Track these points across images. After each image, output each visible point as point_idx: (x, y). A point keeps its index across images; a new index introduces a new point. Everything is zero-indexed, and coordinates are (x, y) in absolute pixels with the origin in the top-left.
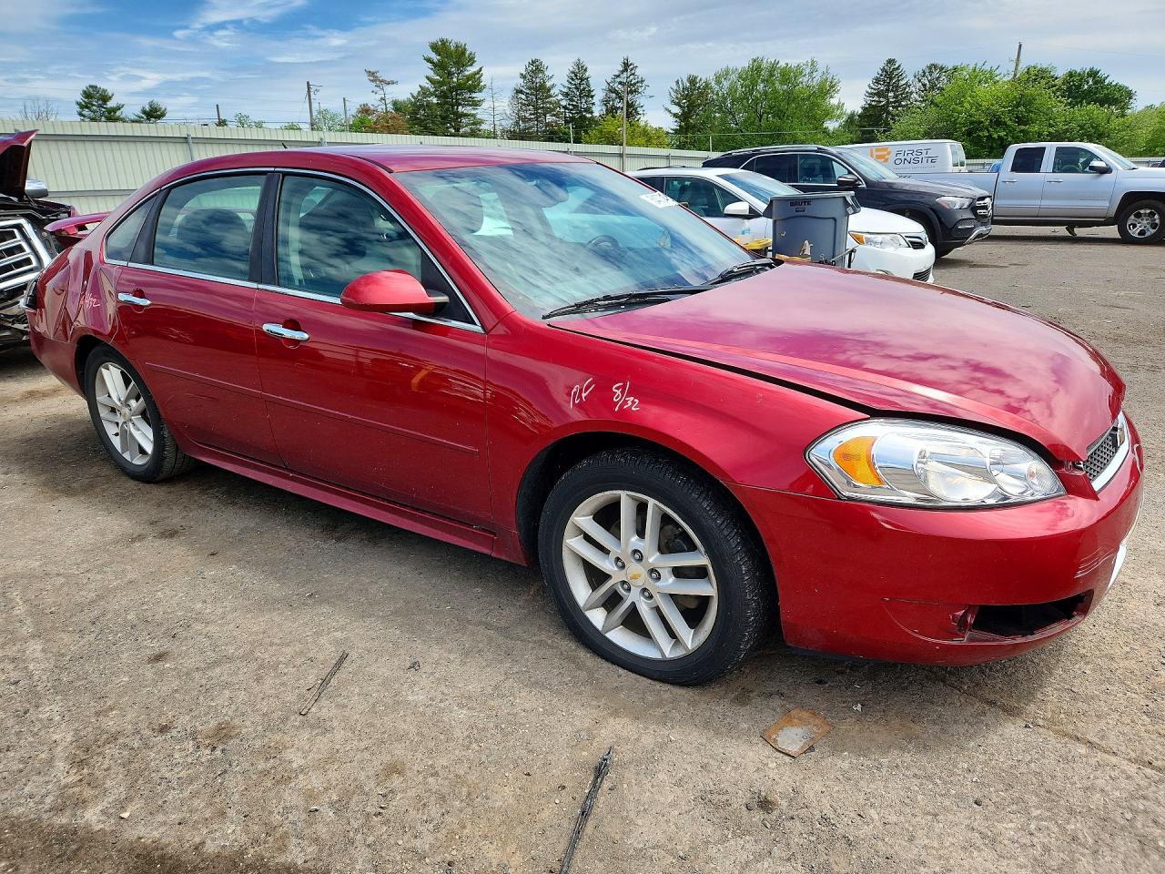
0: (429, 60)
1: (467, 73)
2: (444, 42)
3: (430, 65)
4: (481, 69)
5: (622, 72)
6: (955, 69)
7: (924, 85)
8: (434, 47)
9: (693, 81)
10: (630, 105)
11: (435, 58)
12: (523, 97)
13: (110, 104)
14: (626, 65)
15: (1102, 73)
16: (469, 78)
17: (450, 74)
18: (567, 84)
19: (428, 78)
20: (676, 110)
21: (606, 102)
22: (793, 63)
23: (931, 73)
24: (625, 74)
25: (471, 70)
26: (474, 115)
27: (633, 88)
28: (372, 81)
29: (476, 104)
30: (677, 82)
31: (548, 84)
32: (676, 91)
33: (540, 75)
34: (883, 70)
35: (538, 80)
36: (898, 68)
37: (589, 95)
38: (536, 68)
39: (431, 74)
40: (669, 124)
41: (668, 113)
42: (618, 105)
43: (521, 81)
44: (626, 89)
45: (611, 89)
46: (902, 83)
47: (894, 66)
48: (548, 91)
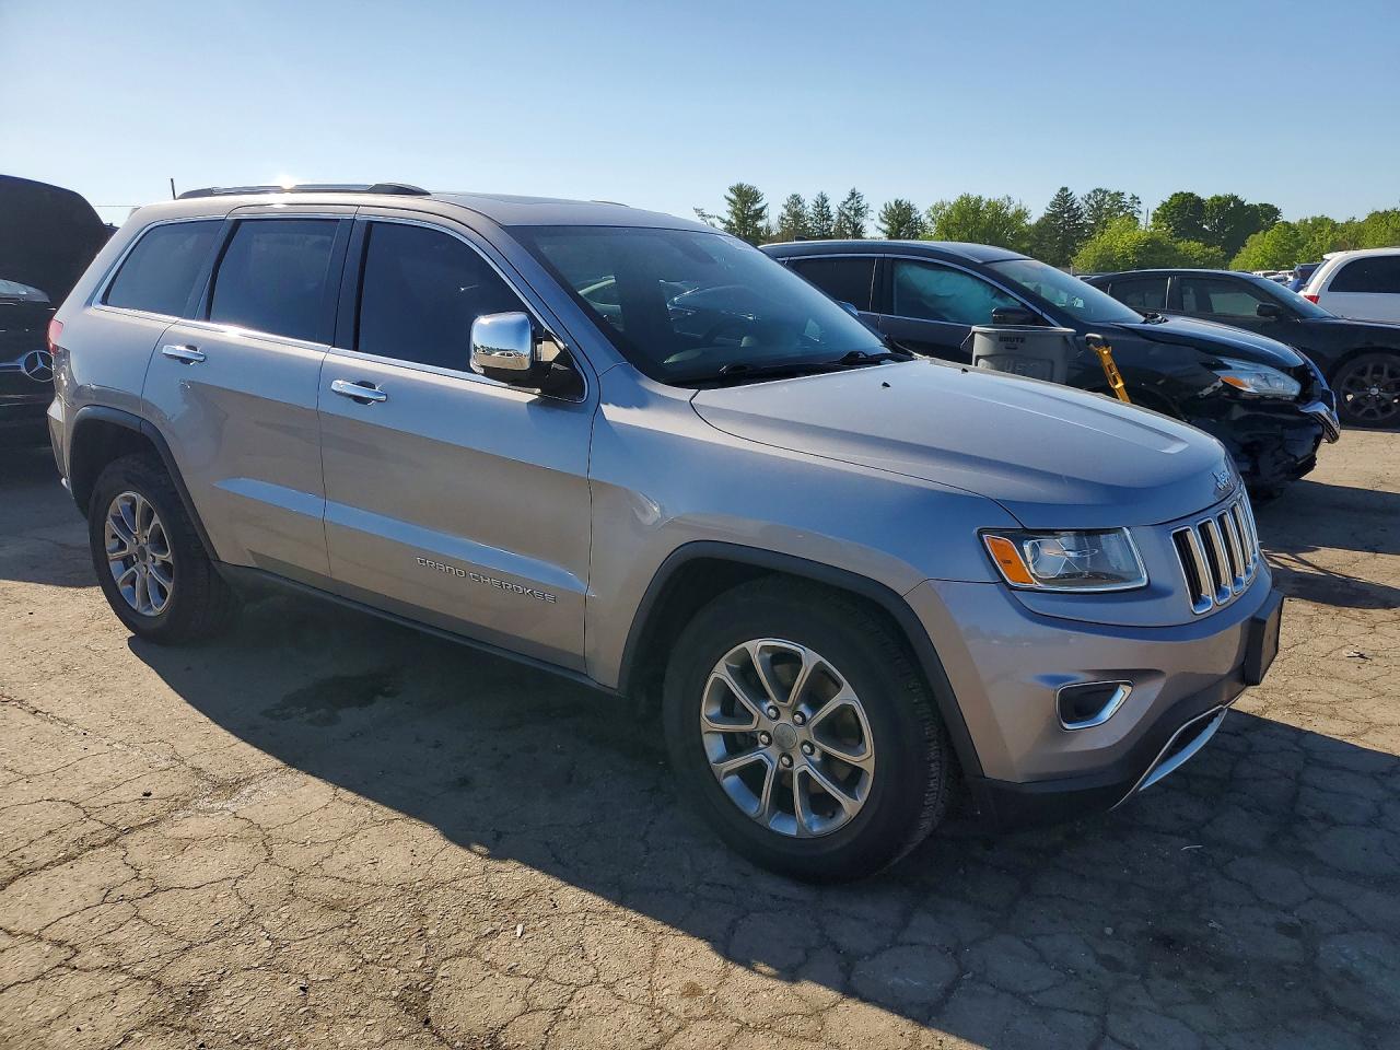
0: (729, 199)
1: (753, 208)
2: (740, 186)
3: (729, 202)
4: (765, 206)
5: (849, 200)
6: (1118, 194)
7: (1092, 206)
8: (735, 191)
9: (899, 204)
10: (856, 225)
11: (733, 197)
12: (785, 222)
14: (853, 194)
18: (812, 211)
19: (730, 212)
20: (885, 227)
21: (839, 222)
23: (1096, 196)
24: (852, 202)
25: (758, 206)
27: (858, 212)
28: (699, 215)
30: (886, 206)
31: (803, 212)
32: (885, 213)
33: (800, 206)
34: (1058, 195)
35: (797, 209)
36: (1070, 194)
37: (829, 218)
38: (796, 200)
39: (730, 208)
41: (880, 230)
42: (848, 225)
43: (785, 211)
44: (852, 213)
45: (841, 214)
46: (1074, 206)
47: (1066, 194)
48: (803, 217)
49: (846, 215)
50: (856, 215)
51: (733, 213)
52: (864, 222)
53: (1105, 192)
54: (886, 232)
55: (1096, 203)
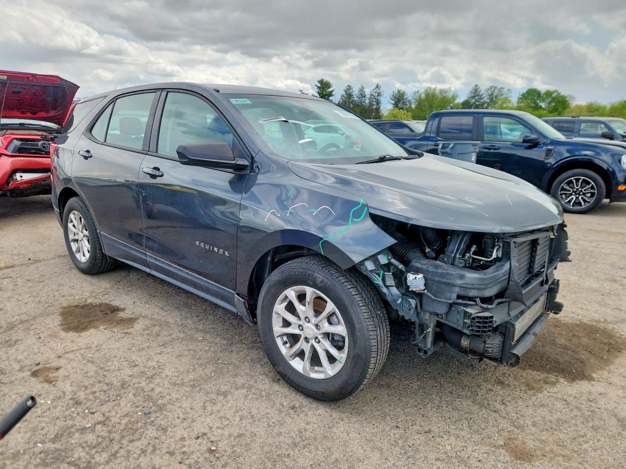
0: (317, 86)
1: (328, 91)
2: (323, 80)
4: (334, 90)
7: (489, 94)
8: (320, 82)
9: (399, 91)
10: (378, 100)
11: (319, 85)
14: (377, 86)
15: (559, 91)
17: (323, 91)
18: (358, 93)
19: (316, 92)
20: (393, 102)
21: (370, 99)
23: (491, 89)
24: (377, 89)
25: (330, 90)
27: (379, 95)
30: (393, 92)
31: (352, 93)
32: (393, 95)
33: (351, 90)
34: (474, 88)
35: (350, 92)
36: (479, 88)
37: (365, 97)
38: (349, 88)
39: (317, 90)
41: (389, 104)
42: (374, 100)
43: (344, 93)
44: (377, 94)
45: (372, 95)
46: (481, 93)
47: (477, 87)
48: (352, 95)
49: (374, 96)
51: (318, 93)
52: (382, 99)
53: (496, 87)
54: (393, 104)
55: (492, 92)
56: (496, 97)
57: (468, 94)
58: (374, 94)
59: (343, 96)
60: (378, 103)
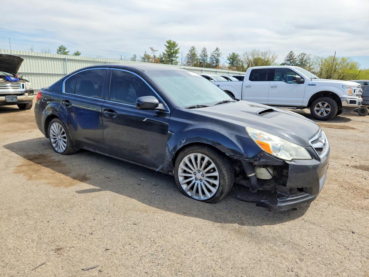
2: (170, 41)
3: (166, 47)
4: (179, 48)
5: (216, 51)
6: (309, 55)
7: (300, 59)
8: (168, 43)
9: (234, 54)
10: (217, 59)
11: (167, 45)
12: (189, 56)
13: (66, 51)
14: (217, 49)
16: (176, 50)
17: (171, 49)
18: (201, 53)
19: (165, 50)
20: (229, 62)
21: (211, 58)
22: (263, 51)
23: (302, 55)
24: (217, 51)
25: (176, 48)
26: (176, 60)
27: (218, 55)
28: (152, 50)
29: (177, 58)
30: (229, 55)
31: (196, 53)
32: (229, 57)
34: (289, 54)
35: (194, 52)
36: (293, 53)
37: (207, 56)
38: (193, 49)
39: (166, 49)
40: (227, 65)
41: (227, 62)
42: (215, 59)
43: (189, 52)
44: (216, 55)
45: (212, 55)
46: (294, 58)
47: (292, 53)
48: (196, 55)
49: (214, 56)
50: (217, 56)
51: (166, 51)
52: (220, 59)
53: (305, 54)
54: (229, 63)
55: (302, 58)
56: (305, 61)
57: (285, 58)
58: (214, 55)
59: (188, 55)
60: (217, 61)
